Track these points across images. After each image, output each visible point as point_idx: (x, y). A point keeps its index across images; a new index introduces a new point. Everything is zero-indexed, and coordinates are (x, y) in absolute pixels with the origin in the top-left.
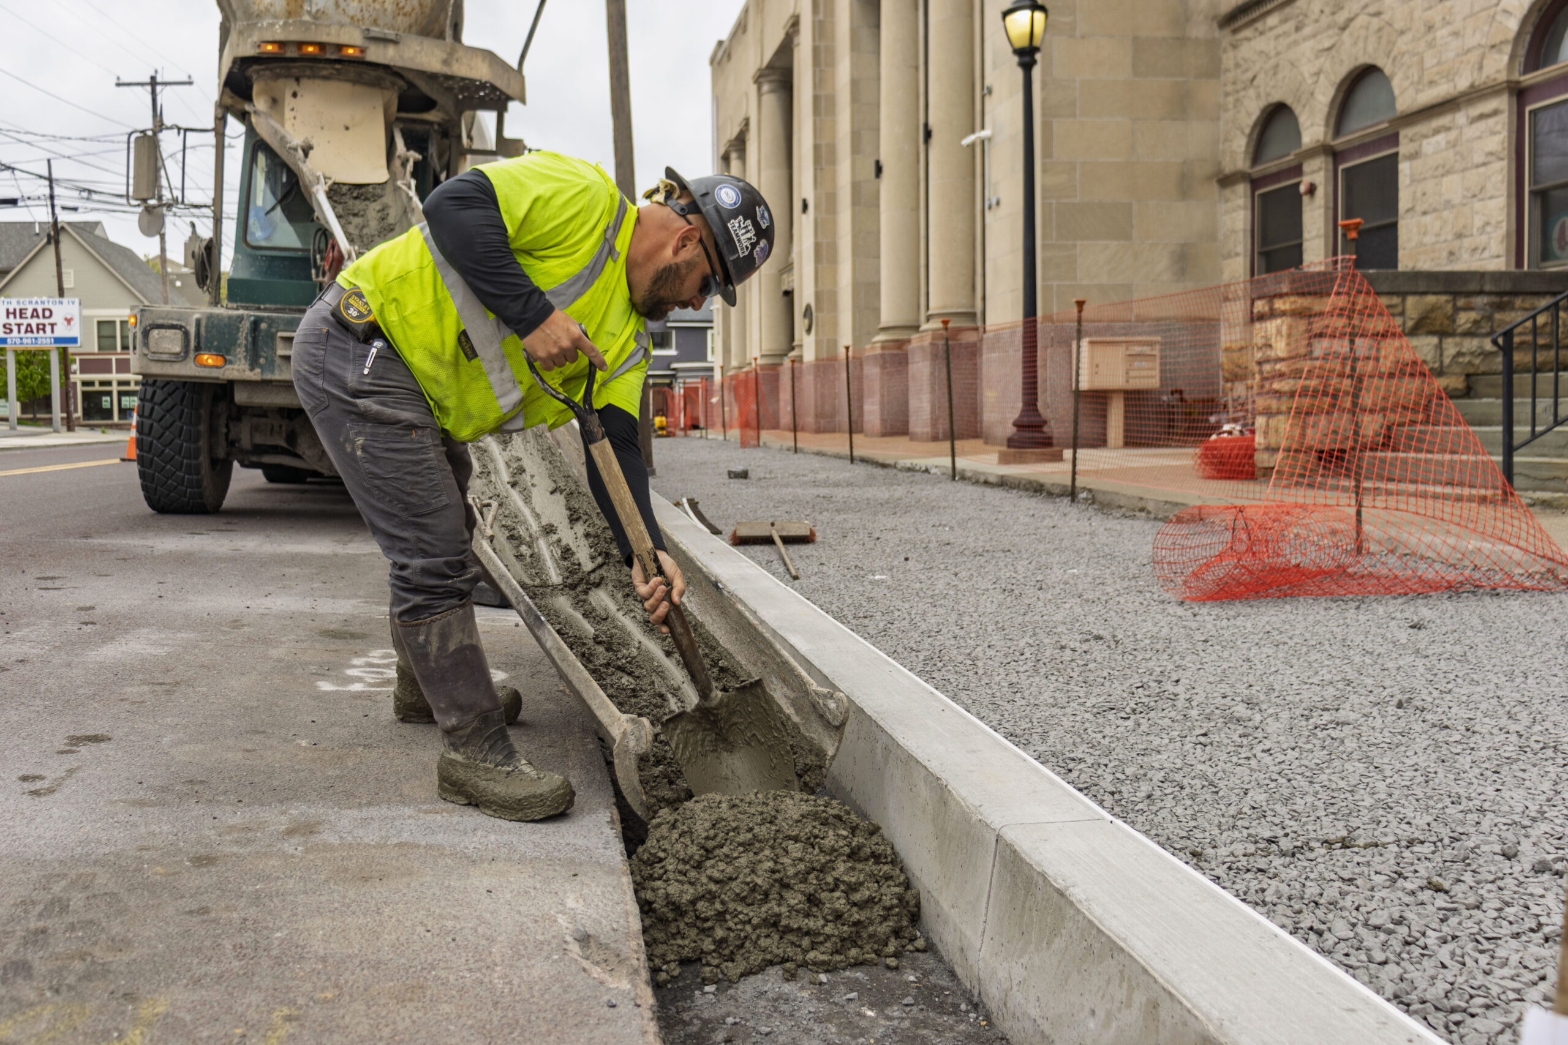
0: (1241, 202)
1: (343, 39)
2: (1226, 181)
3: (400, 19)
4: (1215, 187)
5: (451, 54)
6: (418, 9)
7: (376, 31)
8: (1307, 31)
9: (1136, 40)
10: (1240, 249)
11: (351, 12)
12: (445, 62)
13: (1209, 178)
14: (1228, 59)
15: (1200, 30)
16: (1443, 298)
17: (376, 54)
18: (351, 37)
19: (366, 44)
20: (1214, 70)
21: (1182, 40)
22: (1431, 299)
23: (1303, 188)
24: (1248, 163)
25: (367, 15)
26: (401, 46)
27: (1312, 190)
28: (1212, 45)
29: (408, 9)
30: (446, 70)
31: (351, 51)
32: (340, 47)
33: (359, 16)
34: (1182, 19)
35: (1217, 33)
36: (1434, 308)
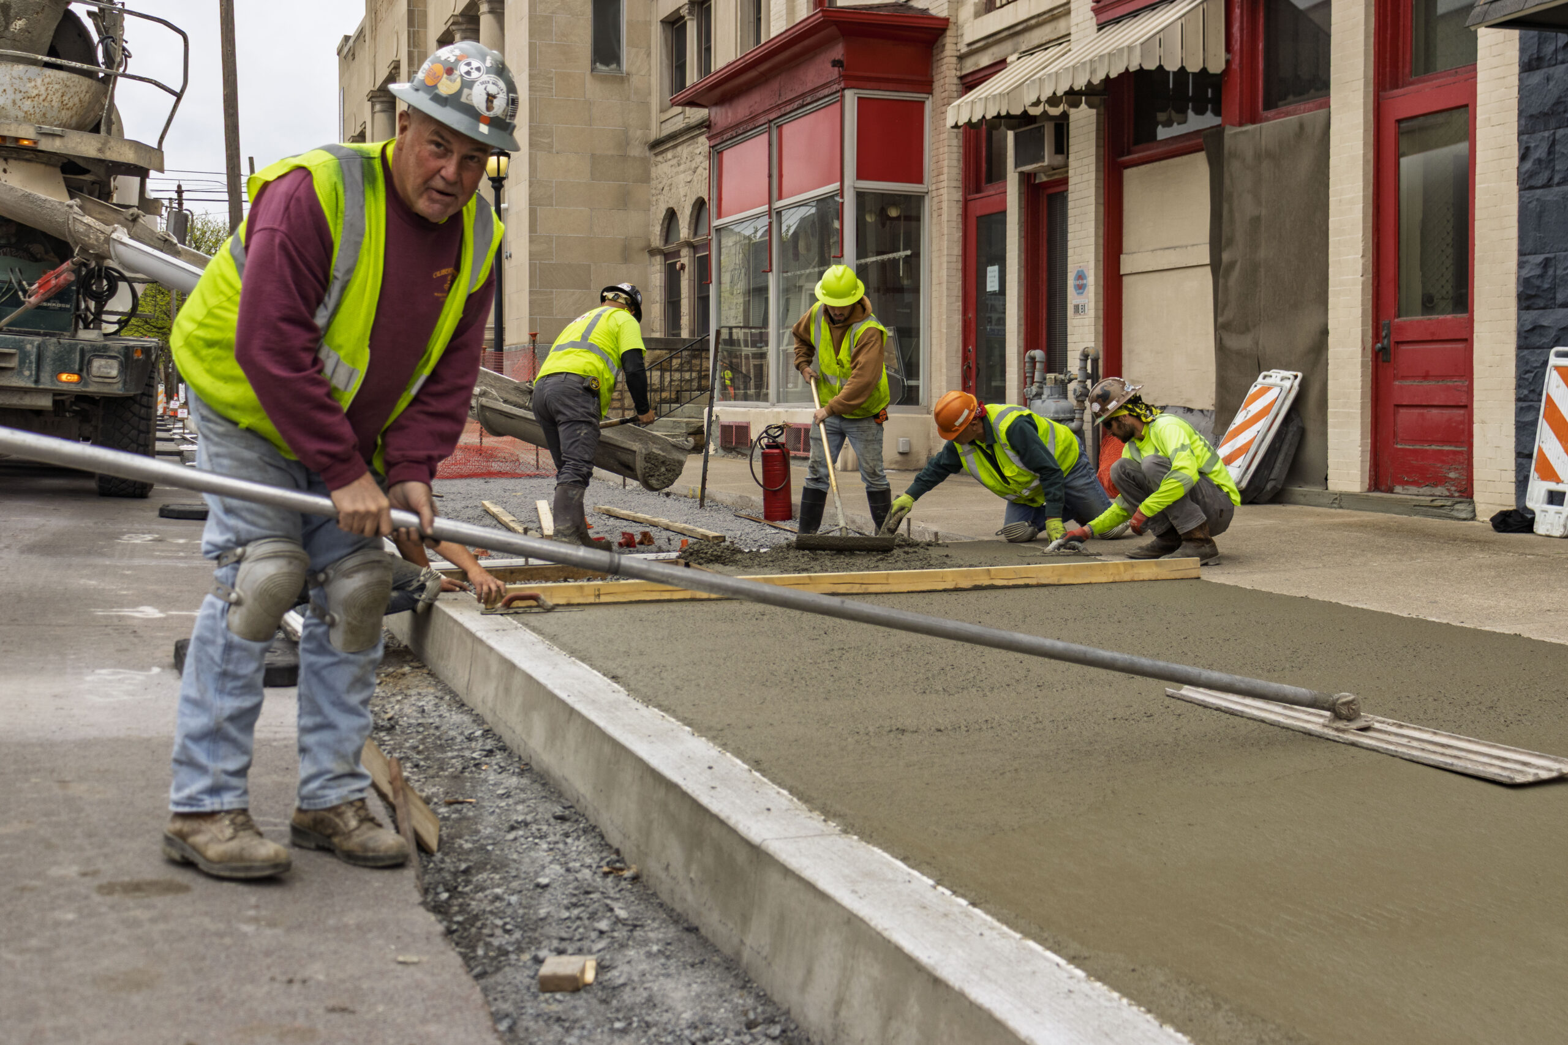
0: (658, 267)
1: (21, 134)
2: (653, 252)
3: (63, 112)
4: (647, 255)
5: (105, 144)
6: (78, 105)
7: (46, 128)
8: (682, 168)
9: (593, 155)
10: (658, 299)
11: (25, 109)
12: (100, 150)
13: (643, 249)
14: (654, 172)
15: (637, 151)
16: (664, 352)
17: (45, 145)
18: (26, 133)
19: (39, 137)
20: (646, 178)
21: (624, 157)
22: (658, 352)
23: (678, 266)
24: (662, 242)
25: (37, 110)
26: (66, 139)
27: (683, 267)
28: (644, 161)
29: (70, 104)
30: (100, 156)
31: (26, 142)
32: (17, 139)
33: (32, 111)
34: (624, 142)
35: (648, 153)
36: (659, 357)
